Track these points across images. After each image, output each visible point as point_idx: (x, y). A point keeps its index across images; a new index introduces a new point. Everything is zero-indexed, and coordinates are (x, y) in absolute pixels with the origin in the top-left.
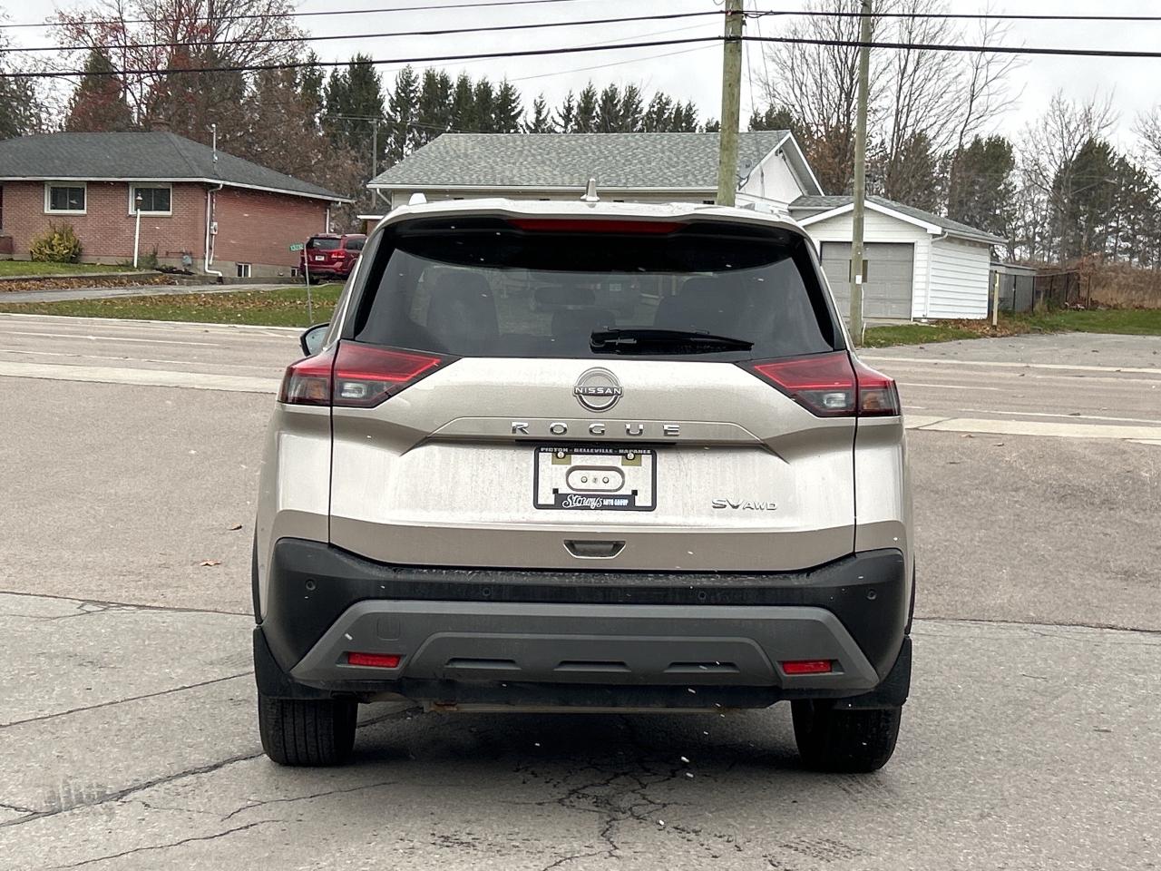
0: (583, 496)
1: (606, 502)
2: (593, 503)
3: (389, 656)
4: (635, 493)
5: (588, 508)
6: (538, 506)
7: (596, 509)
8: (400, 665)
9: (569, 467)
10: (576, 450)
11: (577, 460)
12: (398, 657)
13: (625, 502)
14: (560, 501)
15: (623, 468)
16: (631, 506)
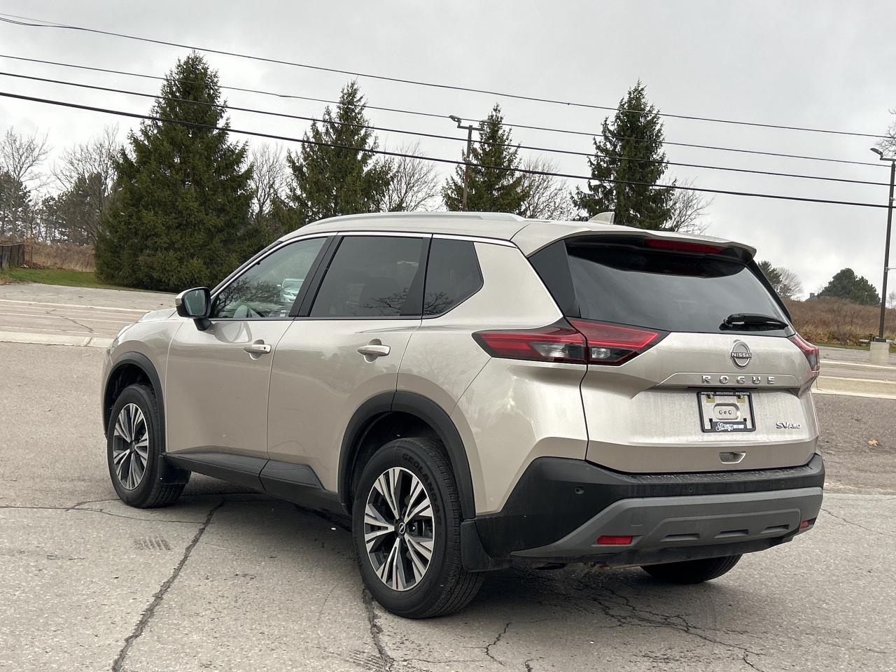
0: (724, 423)
1: (735, 426)
2: (728, 427)
3: (626, 537)
4: (745, 420)
5: (726, 431)
6: (703, 430)
7: (731, 431)
8: (632, 544)
9: (714, 404)
10: (717, 393)
11: (719, 400)
12: (632, 537)
13: (742, 427)
14: (714, 427)
15: (738, 404)
16: (745, 430)
